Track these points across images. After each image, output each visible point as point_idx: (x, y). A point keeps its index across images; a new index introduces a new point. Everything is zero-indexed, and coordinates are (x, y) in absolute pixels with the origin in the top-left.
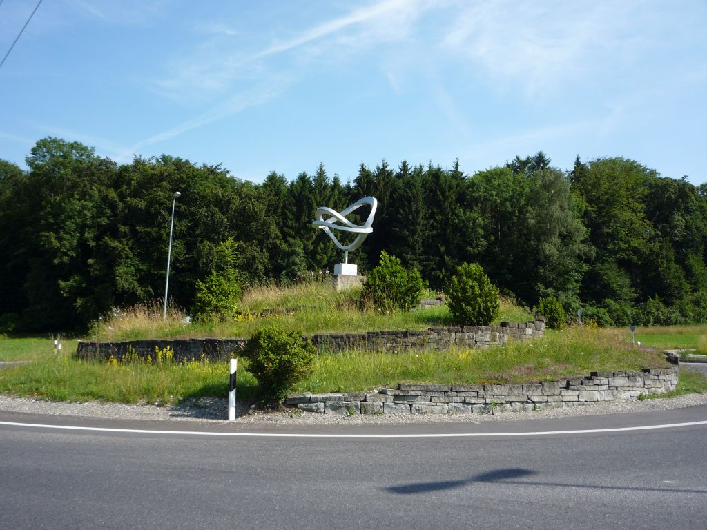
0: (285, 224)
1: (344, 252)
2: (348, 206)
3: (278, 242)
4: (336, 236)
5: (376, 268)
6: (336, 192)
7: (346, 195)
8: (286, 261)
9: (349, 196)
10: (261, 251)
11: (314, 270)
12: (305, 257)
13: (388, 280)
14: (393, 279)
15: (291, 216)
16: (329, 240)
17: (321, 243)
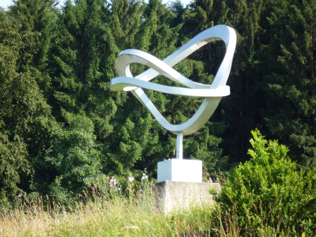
0: (55, 84)
1: (175, 136)
2: (178, 45)
3: (44, 120)
4: (157, 104)
5: (241, 167)
6: (155, 17)
7: (174, 23)
8: (61, 157)
9: (181, 26)
10: (11, 139)
11: (117, 173)
12: (98, 149)
13: (264, 188)
14: (274, 186)
15: (68, 69)
16: (145, 113)
17: (128, 120)
